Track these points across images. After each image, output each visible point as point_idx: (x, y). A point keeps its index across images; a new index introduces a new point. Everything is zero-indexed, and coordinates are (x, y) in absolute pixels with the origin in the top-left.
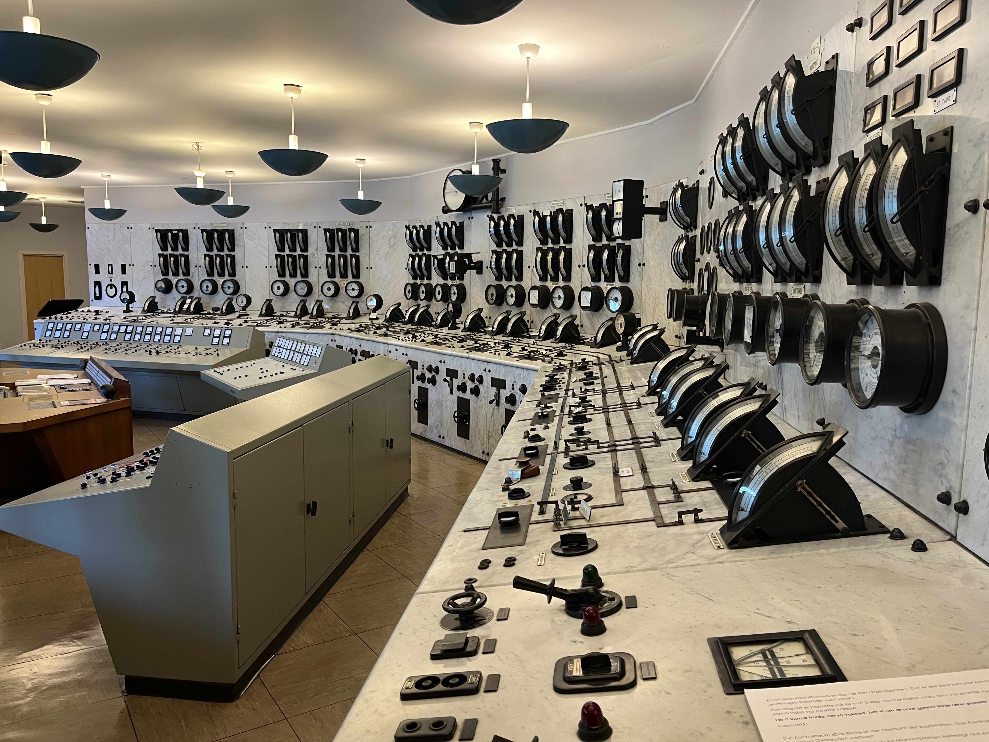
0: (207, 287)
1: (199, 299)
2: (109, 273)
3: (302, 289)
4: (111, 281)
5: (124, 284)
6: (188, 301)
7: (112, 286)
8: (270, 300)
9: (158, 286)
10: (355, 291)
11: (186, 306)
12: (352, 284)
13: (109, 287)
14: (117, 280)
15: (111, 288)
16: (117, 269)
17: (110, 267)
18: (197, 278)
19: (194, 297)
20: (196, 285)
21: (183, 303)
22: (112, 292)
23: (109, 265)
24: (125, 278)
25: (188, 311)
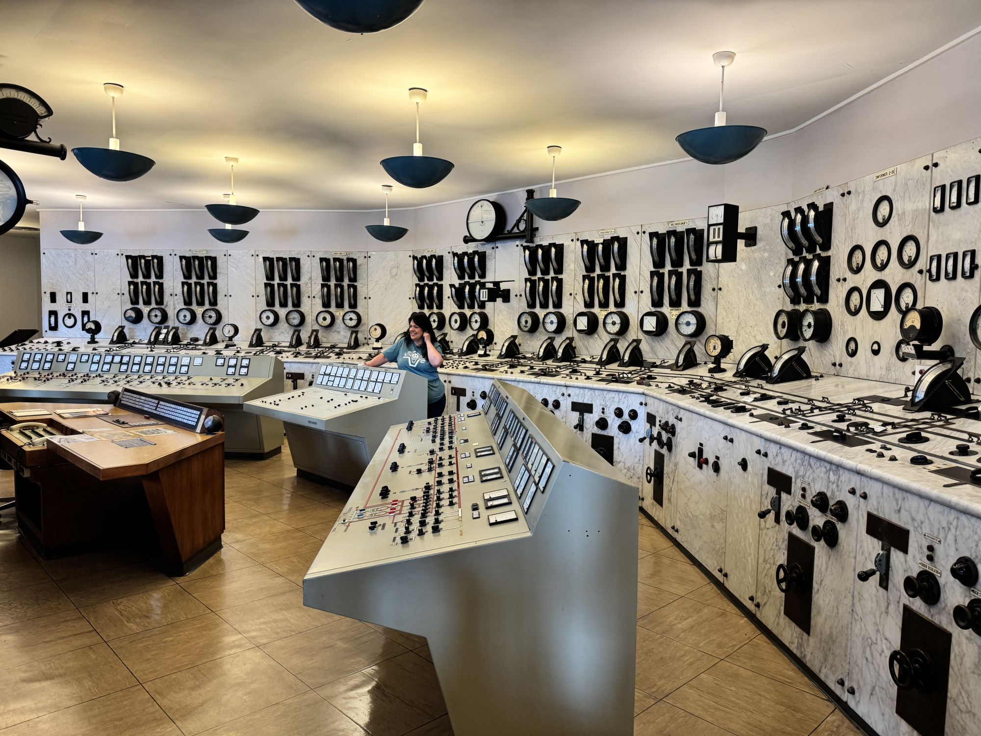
0: (185, 316)
1: (177, 329)
2: (68, 302)
3: (295, 319)
4: (70, 310)
5: (85, 313)
6: (164, 331)
7: (70, 315)
8: (260, 330)
9: (128, 315)
10: (353, 321)
11: (162, 337)
12: (350, 314)
13: (67, 318)
14: (78, 307)
15: (70, 318)
16: (78, 298)
17: (69, 296)
18: (172, 307)
19: (170, 328)
20: (171, 313)
21: (158, 334)
22: (70, 322)
23: (67, 293)
24: (86, 307)
25: (165, 342)
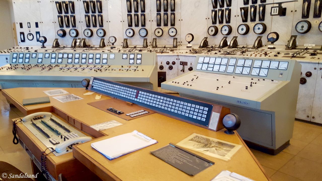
0: (88, 33)
1: (85, 39)
2: (28, 27)
3: (143, 33)
4: (30, 31)
5: (38, 33)
6: (78, 41)
7: (30, 34)
8: (127, 39)
9: (59, 33)
10: (173, 33)
11: (78, 44)
12: (172, 29)
13: (29, 35)
14: (34, 30)
15: (30, 35)
16: (33, 25)
17: (29, 24)
18: (80, 28)
19: (81, 39)
20: (81, 32)
21: (76, 43)
22: (31, 37)
23: (28, 23)
24: (37, 30)
25: (79, 46)
